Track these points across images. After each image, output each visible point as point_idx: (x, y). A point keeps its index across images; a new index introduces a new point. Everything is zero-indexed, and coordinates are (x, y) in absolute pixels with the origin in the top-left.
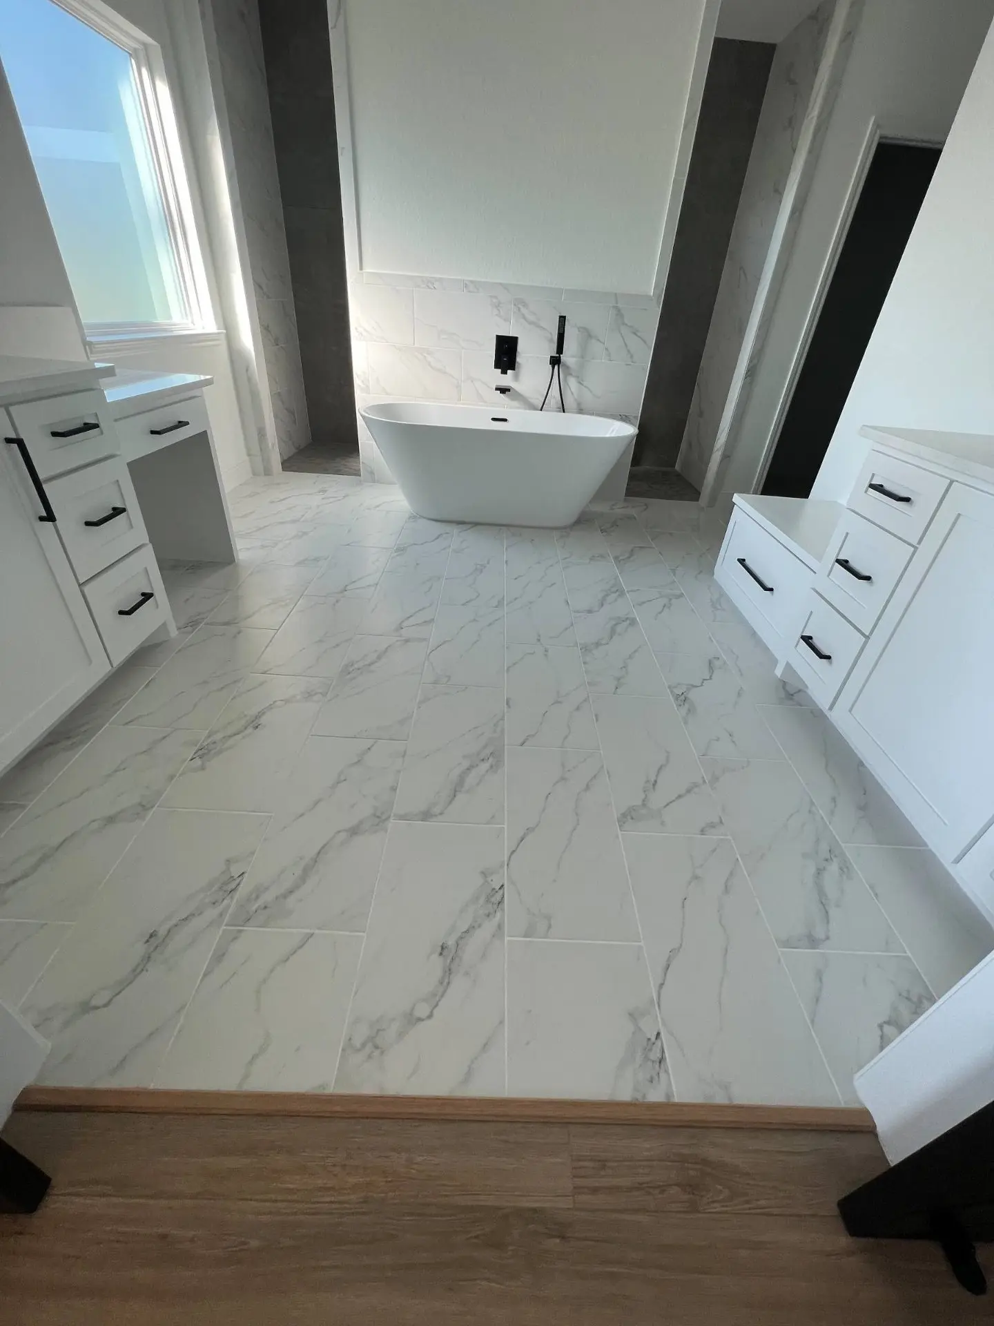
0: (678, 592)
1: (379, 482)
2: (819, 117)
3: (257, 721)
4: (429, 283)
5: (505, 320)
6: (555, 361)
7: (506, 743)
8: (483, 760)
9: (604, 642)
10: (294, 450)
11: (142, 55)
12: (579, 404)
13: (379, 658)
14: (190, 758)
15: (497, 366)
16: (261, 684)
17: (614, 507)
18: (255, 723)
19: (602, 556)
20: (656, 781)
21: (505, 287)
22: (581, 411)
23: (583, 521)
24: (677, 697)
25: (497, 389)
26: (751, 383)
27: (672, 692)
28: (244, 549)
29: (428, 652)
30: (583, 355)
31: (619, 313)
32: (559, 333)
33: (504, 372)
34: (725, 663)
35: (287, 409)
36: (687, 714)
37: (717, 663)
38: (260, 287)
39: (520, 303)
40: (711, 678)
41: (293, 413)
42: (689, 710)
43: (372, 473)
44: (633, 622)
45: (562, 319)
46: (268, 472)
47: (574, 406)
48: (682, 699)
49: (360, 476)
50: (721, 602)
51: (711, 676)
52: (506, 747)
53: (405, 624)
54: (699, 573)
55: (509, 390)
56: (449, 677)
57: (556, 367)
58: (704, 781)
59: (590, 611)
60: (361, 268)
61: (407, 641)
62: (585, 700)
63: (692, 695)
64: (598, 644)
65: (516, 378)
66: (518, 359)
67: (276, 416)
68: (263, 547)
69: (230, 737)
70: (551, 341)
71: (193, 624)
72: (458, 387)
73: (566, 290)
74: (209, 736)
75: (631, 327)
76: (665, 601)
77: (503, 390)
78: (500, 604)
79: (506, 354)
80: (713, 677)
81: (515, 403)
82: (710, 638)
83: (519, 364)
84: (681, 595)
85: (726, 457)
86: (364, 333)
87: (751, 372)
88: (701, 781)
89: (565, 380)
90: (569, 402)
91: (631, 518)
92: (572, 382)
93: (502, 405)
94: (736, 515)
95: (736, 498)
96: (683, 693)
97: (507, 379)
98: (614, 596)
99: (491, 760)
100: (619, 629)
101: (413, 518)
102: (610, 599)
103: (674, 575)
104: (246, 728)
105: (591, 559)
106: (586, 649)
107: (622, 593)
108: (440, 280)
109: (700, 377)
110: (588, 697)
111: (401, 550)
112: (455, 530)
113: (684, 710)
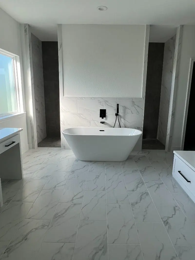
0: (161, 182)
1: (67, 149)
2: (177, 58)
3: (26, 237)
4: (82, 98)
5: (102, 106)
6: (117, 115)
7: (108, 243)
8: (100, 250)
9: (139, 202)
10: (41, 140)
11: (15, 58)
12: (125, 125)
13: (66, 211)
14: (4, 253)
15: (100, 117)
16: (28, 223)
17: (138, 153)
18: (25, 238)
19: (136, 171)
20: (160, 256)
21: (102, 98)
22: (125, 127)
23: (130, 158)
24: (164, 222)
25: (101, 123)
26: (174, 117)
27: (162, 220)
28: (25, 174)
29: (82, 208)
30: (124, 112)
31: (133, 102)
32: (117, 108)
33: (103, 118)
34: (179, 208)
35: (40, 129)
36: (168, 228)
37: (177, 208)
38: (36, 100)
39: (106, 102)
40: (175, 214)
41: (42, 130)
42: (169, 227)
43: (64, 147)
44: (147, 194)
45: (118, 105)
46: (33, 148)
47: (124, 126)
48: (166, 223)
49: (61, 147)
50: (176, 185)
51: (175, 213)
52: (108, 244)
53: (74, 198)
54: (168, 175)
55: (104, 123)
56: (88, 218)
57: (117, 116)
58: (177, 256)
59: (133, 191)
60: (63, 96)
61: (75, 205)
62: (133, 225)
63: (170, 221)
64: (137, 203)
65: (106, 119)
66: (106, 115)
67: (37, 131)
68: (31, 173)
69: (17, 244)
70: (115, 110)
71: (8, 201)
72: (90, 122)
73: (118, 98)
74: (11, 243)
75: (137, 105)
76: (157, 186)
77: (103, 123)
78: (104, 190)
79: (103, 114)
80: (176, 214)
81: (106, 126)
82: (173, 199)
83: (107, 116)
84: (163, 183)
85: (171, 137)
86: (63, 111)
87: (173, 114)
88: (175, 256)
89: (120, 119)
90: (122, 124)
91: (144, 156)
92: (122, 120)
93: (103, 127)
94: (175, 157)
95: (174, 152)
96: (166, 220)
97: (104, 120)
98: (141, 184)
99: (103, 250)
100: (143, 197)
101: (77, 161)
102: (139, 186)
103: (159, 175)
104: (22, 240)
105: (132, 172)
106: (133, 205)
107: (143, 183)
108: (84, 98)
109: (160, 114)
110: (134, 223)
111: (73, 172)
112: (89, 164)
113: (167, 226)
